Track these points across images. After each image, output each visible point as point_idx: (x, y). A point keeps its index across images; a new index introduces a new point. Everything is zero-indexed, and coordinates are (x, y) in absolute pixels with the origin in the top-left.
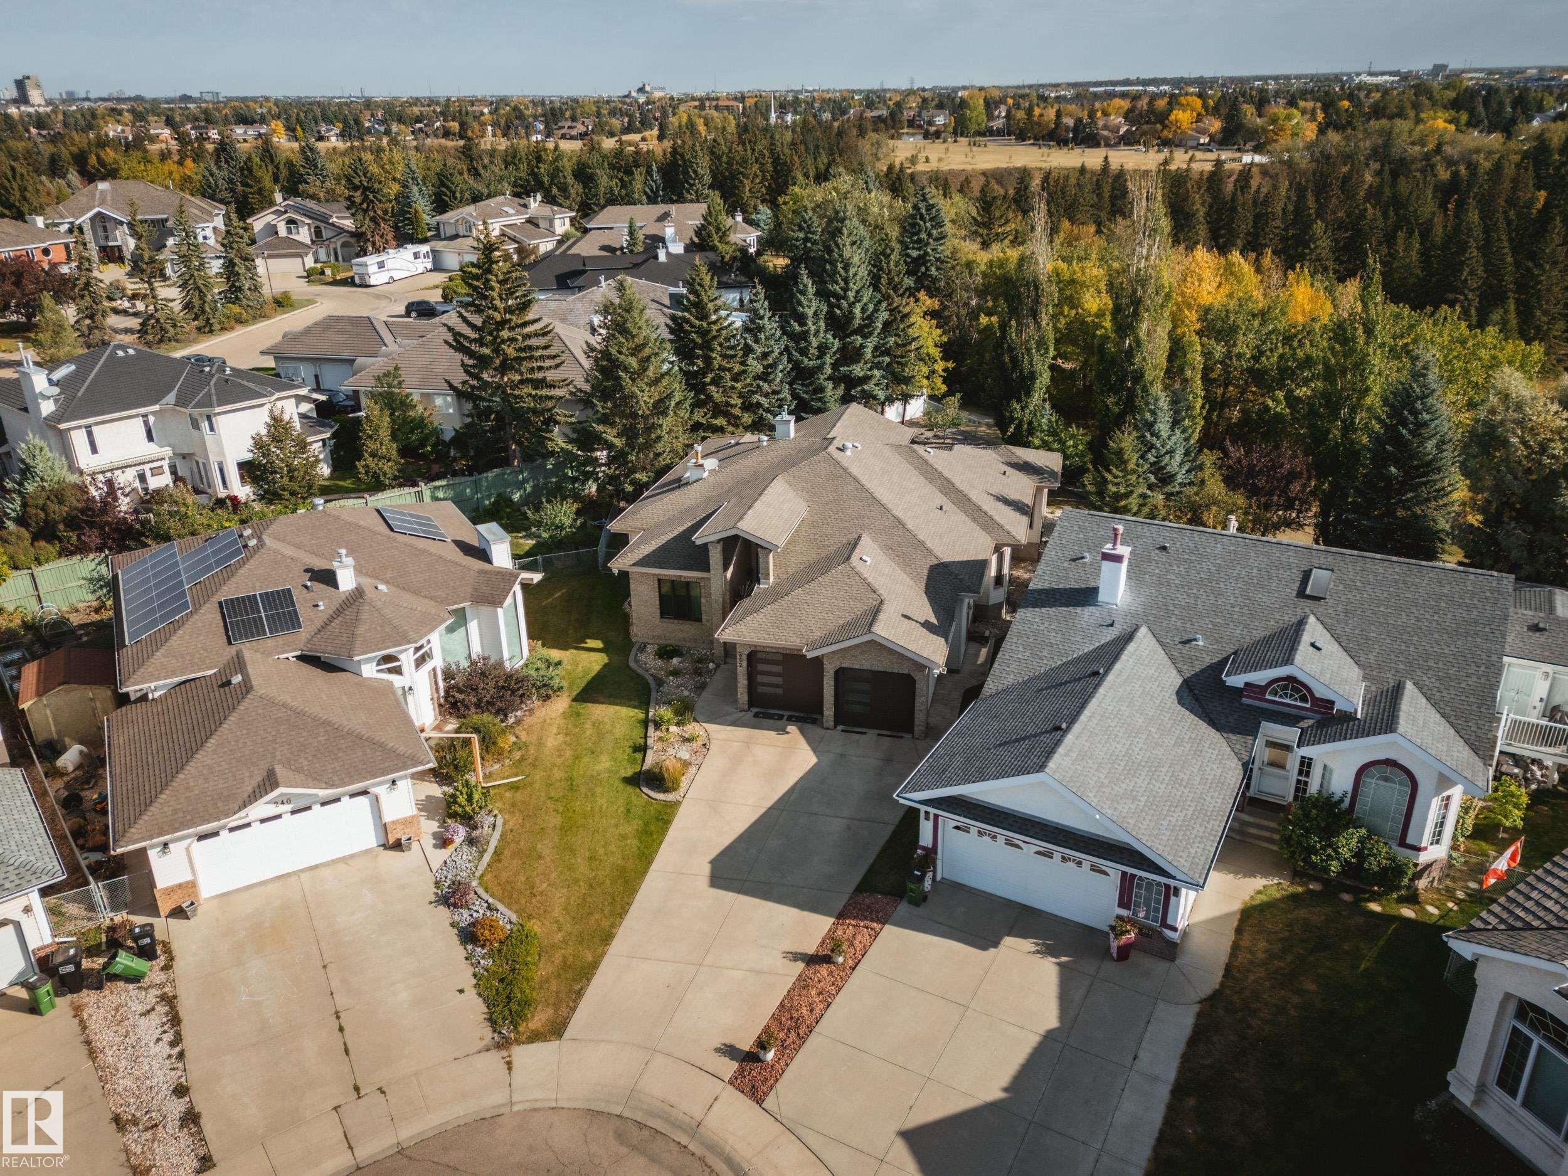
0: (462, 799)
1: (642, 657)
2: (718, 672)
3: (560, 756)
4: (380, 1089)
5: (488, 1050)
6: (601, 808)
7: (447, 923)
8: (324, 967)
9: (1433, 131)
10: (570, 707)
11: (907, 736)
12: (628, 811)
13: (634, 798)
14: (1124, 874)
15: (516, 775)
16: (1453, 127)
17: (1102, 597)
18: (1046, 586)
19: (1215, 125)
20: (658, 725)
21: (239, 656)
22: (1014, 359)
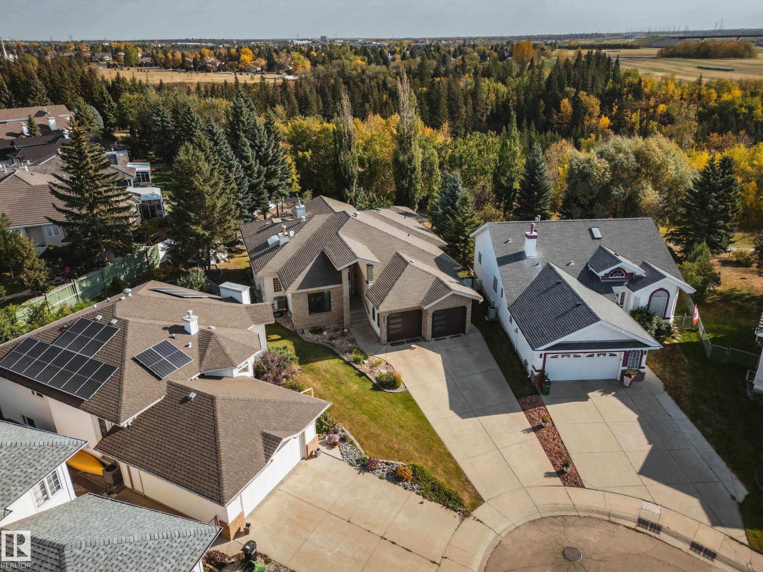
1: (307, 336)
2: (352, 332)
4: (443, 557)
5: (463, 520)
6: (377, 404)
7: (377, 479)
8: (349, 522)
9: (358, 64)
10: (303, 367)
11: (462, 334)
12: (391, 402)
13: (386, 396)
14: (625, 352)
16: (364, 63)
17: (528, 255)
18: (502, 255)
19: (263, 62)
20: (356, 362)
21: (170, 383)
22: (345, 168)
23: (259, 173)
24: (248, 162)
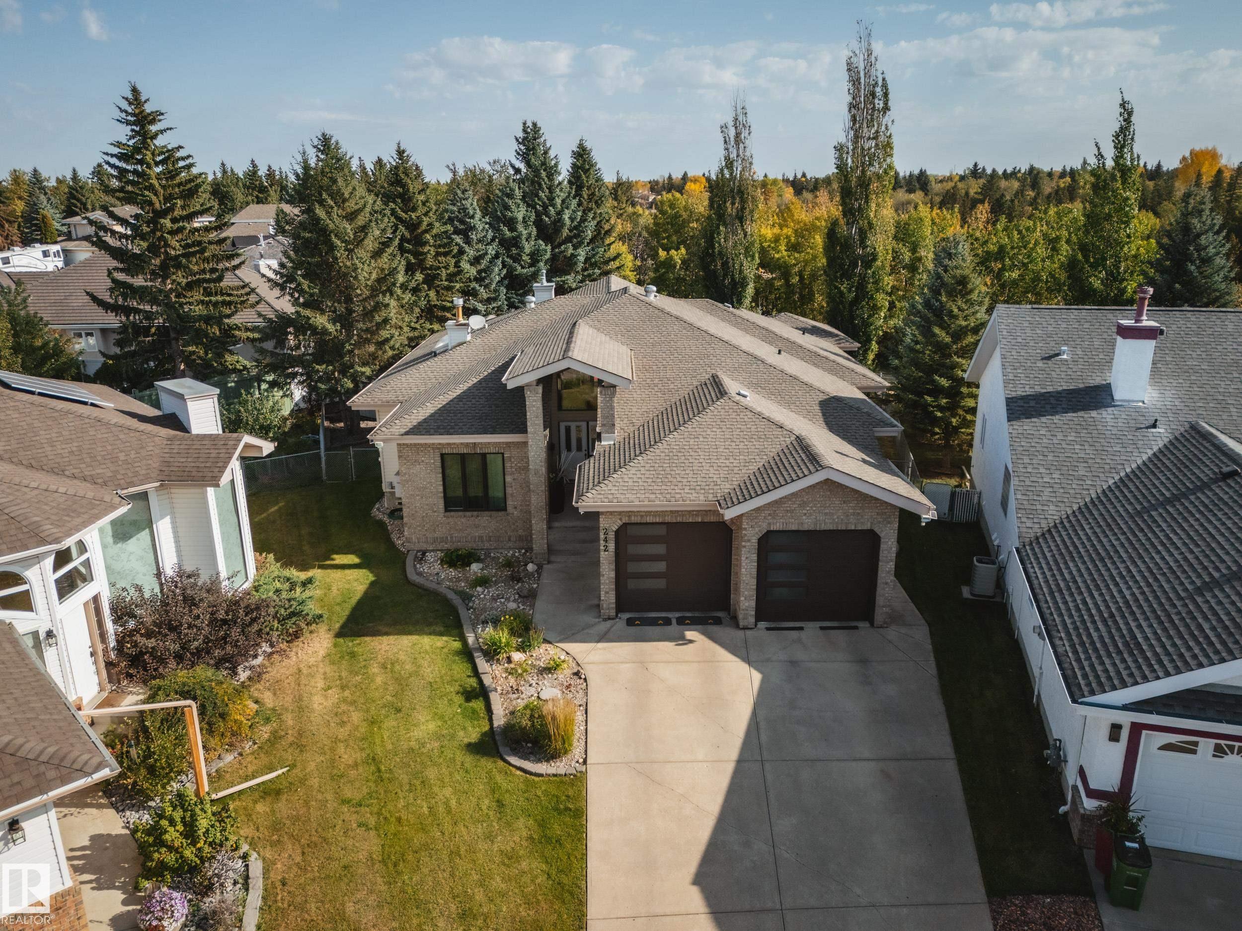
0: (172, 835)
1: (424, 568)
2: (544, 574)
3: (343, 724)
6: (447, 804)
10: (335, 645)
11: (863, 624)
12: (500, 804)
13: (499, 778)
15: (271, 769)
17: (1119, 394)
18: (1028, 391)
20: (492, 653)
22: (725, 264)
23: (535, 257)
24: (512, 229)
